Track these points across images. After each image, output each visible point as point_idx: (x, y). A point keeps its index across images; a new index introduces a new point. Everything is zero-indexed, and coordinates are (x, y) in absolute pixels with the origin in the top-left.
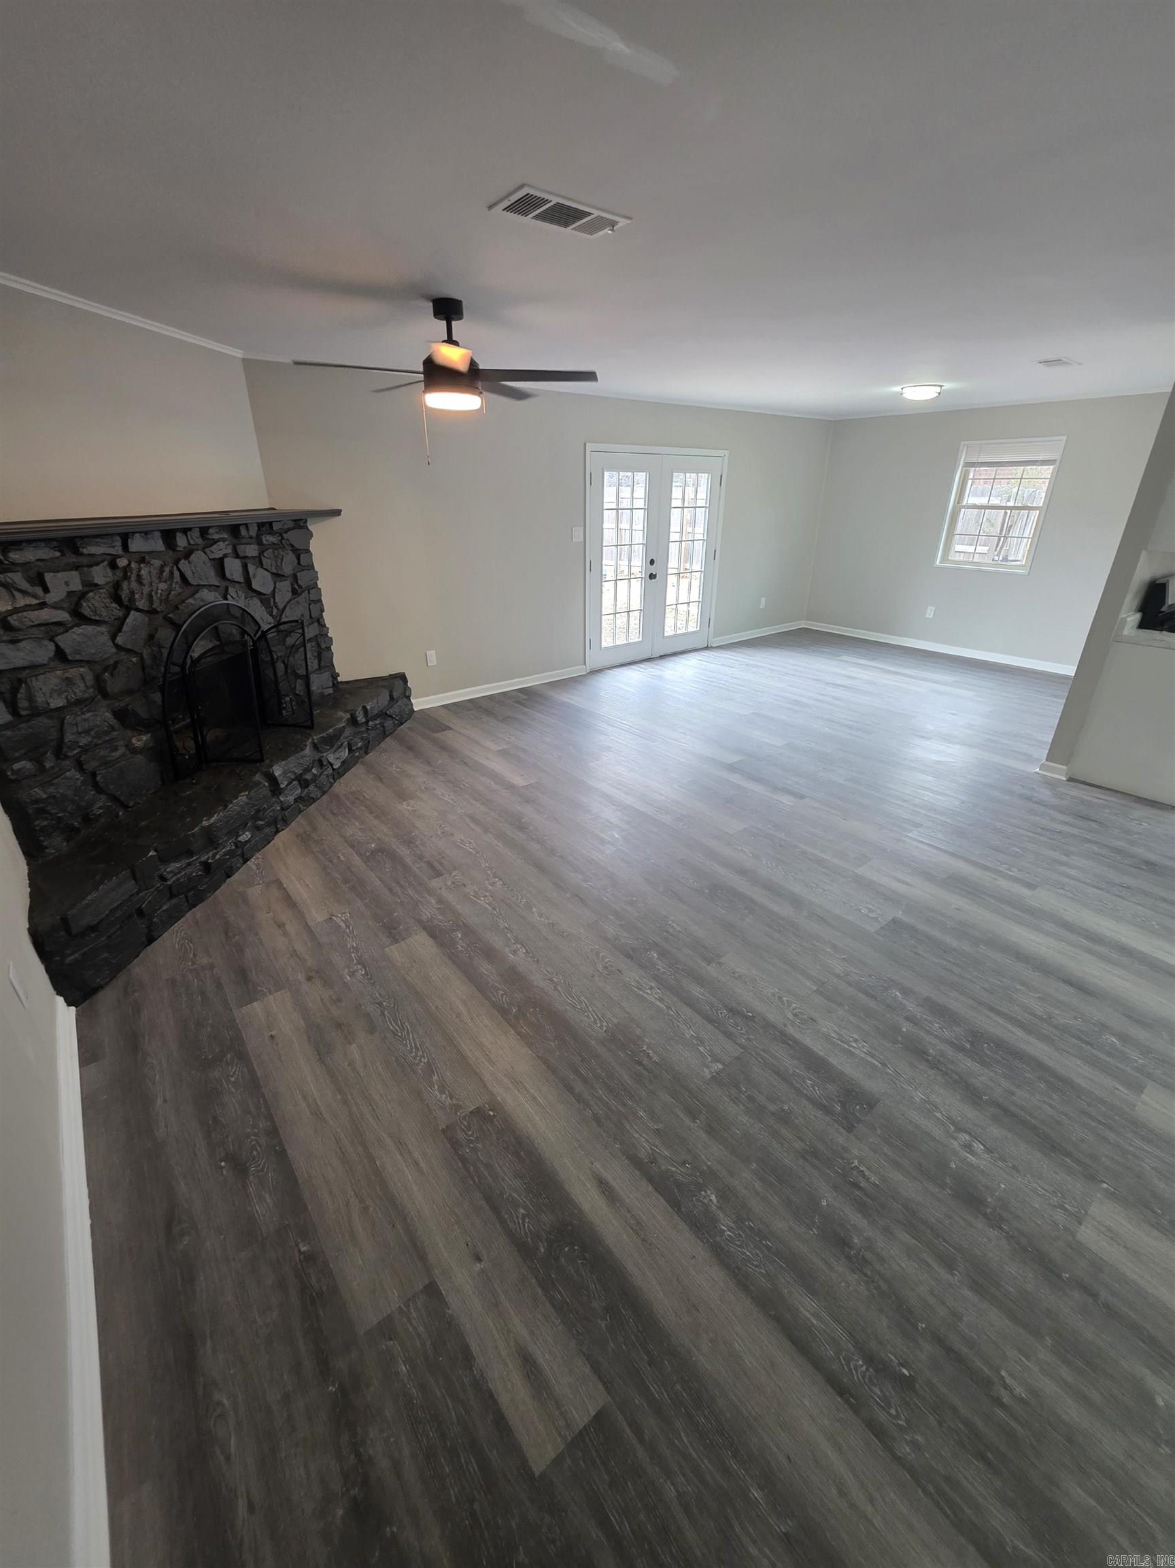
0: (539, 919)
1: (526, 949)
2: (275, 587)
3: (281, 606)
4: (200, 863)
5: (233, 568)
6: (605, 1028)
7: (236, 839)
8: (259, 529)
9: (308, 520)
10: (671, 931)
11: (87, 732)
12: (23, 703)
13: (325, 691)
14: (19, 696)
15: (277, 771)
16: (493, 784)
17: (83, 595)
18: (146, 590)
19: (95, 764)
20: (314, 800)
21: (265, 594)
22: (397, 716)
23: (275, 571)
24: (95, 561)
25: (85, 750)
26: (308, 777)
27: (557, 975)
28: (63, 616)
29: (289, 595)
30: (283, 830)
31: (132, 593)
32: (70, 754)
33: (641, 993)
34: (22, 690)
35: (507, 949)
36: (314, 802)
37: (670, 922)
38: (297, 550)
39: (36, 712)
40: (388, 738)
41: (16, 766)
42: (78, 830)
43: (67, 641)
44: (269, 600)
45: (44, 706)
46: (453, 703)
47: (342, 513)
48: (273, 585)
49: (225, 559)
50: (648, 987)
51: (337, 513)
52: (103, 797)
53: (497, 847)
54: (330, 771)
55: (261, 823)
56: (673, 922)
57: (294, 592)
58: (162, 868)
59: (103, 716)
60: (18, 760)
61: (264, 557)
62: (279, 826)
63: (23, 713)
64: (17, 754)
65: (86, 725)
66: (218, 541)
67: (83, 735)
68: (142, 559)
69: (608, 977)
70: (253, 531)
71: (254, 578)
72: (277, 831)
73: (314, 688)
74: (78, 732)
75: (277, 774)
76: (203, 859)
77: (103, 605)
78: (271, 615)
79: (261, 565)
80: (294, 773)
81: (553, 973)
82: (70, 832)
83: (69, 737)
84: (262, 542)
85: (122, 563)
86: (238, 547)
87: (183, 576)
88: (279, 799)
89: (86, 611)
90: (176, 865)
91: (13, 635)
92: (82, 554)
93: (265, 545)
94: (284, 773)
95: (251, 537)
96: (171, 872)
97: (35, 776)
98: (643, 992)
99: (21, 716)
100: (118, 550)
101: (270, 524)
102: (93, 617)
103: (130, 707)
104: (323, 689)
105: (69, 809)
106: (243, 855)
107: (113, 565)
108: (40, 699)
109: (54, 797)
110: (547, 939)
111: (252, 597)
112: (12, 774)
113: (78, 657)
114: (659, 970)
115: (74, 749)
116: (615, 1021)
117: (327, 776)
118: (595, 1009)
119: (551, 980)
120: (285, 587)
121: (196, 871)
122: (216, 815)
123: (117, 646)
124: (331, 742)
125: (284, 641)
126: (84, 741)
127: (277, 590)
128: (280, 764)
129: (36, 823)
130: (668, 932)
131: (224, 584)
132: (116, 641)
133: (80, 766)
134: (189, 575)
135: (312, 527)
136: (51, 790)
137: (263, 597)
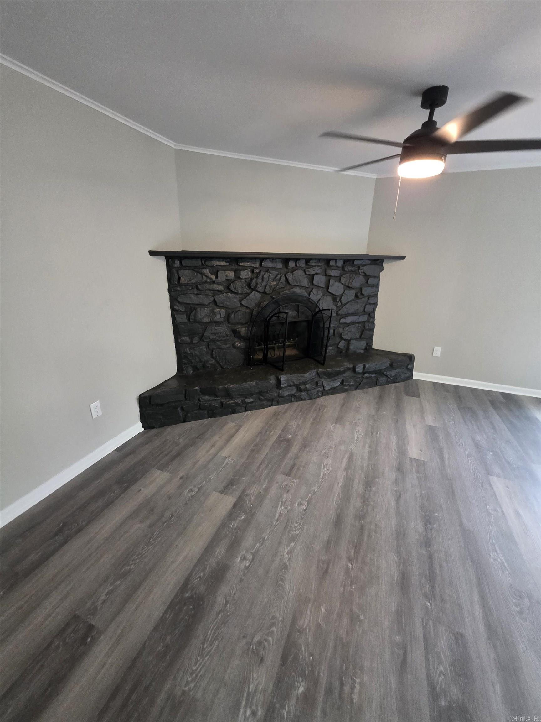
0: (285, 553)
1: (249, 565)
2: (344, 292)
3: (344, 302)
4: (221, 401)
5: (320, 280)
6: (187, 689)
7: (244, 399)
8: (344, 263)
9: (384, 260)
10: (346, 689)
11: (215, 334)
12: (192, 317)
13: (357, 350)
14: (192, 314)
15: (283, 378)
16: (394, 443)
17: (233, 282)
18: (264, 283)
19: (214, 347)
20: (302, 400)
21: (336, 295)
22: (391, 377)
23: (347, 285)
24: (244, 268)
25: (212, 340)
26: (302, 387)
27: (233, 605)
28: (221, 288)
29: (353, 297)
30: (275, 406)
31: (257, 284)
32: (205, 340)
33: (244, 703)
34: (194, 312)
35: (244, 552)
36: (302, 401)
37: (358, 680)
38: (368, 276)
39: (196, 321)
40: (378, 387)
41: (183, 338)
42: (198, 369)
43: (220, 298)
44: (336, 298)
45: (199, 320)
46: (442, 384)
47: (405, 258)
48: (343, 292)
49: (315, 276)
50: (254, 708)
51: (403, 258)
52: (214, 361)
53: (337, 484)
54: (322, 389)
55: (262, 398)
56: (361, 683)
57: (357, 296)
58: (201, 396)
59: (224, 329)
60: (184, 337)
61: (343, 277)
62: (273, 403)
63: (191, 320)
64: (185, 334)
65: (216, 331)
66: (315, 266)
67: (213, 335)
68: (268, 270)
69: (250, 652)
70: (340, 263)
71: (331, 287)
72: (272, 405)
73: (351, 347)
74: (211, 333)
75: (281, 379)
76: (222, 400)
77: (240, 286)
78: (336, 306)
79: (340, 281)
80: (294, 383)
81: (235, 600)
82: (195, 368)
83: (207, 334)
84: (344, 269)
85: (256, 271)
86: (327, 270)
87: (287, 279)
88: (279, 391)
89: (232, 287)
90: (207, 398)
91: (199, 292)
92: (239, 265)
93: (346, 271)
94: (288, 381)
95: (337, 267)
96: (203, 399)
97: (189, 344)
98: (246, 706)
99: (190, 321)
100: (258, 265)
101: (354, 260)
102: (234, 291)
103: (237, 330)
104: (357, 349)
105: (196, 360)
106: (246, 407)
107: (253, 272)
108: (199, 316)
109: (192, 354)
110: (267, 573)
111: (327, 296)
112: (181, 341)
113: (221, 305)
114: (283, 707)
115: (207, 339)
116: (199, 695)
117: (318, 391)
118: (208, 663)
119: (227, 603)
120: (350, 294)
121: (216, 404)
122: (234, 385)
123: (241, 304)
124: (331, 376)
125: (340, 320)
126: (212, 337)
127: (344, 294)
128: (287, 375)
129: (184, 360)
130: (342, 685)
131: (312, 287)
132: (241, 302)
133: (208, 346)
134: (290, 279)
135: (385, 265)
136: (192, 351)
137: (335, 296)
